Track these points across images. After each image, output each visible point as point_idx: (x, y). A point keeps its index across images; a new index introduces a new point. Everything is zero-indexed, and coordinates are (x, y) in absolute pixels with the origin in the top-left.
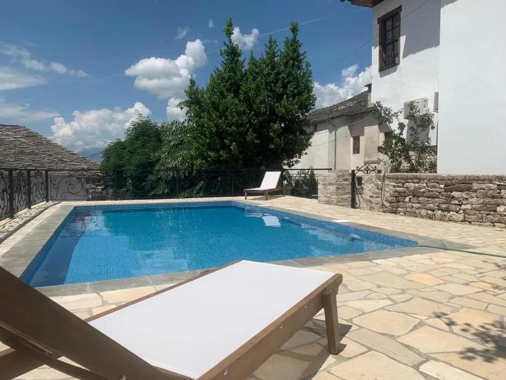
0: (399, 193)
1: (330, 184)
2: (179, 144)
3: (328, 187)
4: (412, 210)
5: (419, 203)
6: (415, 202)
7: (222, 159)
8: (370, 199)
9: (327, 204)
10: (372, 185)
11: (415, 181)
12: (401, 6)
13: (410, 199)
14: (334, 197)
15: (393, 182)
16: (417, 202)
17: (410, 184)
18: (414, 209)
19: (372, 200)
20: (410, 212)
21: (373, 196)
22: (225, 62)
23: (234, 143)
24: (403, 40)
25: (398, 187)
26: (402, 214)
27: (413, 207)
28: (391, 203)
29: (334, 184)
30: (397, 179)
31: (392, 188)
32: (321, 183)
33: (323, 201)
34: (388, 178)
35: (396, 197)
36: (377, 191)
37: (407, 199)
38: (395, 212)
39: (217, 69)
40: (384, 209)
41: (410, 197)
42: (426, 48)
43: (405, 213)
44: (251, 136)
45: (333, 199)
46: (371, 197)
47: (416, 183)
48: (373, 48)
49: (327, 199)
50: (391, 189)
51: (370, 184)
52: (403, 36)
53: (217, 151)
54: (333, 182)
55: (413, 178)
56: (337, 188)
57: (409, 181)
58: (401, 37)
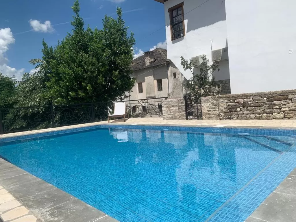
0: (232, 106)
1: (173, 106)
2: (32, 90)
3: (172, 108)
4: (243, 116)
5: (248, 111)
6: (245, 110)
7: (79, 96)
8: (208, 112)
9: (171, 119)
10: (209, 103)
11: (243, 97)
12: (183, 2)
13: (240, 109)
14: (177, 115)
15: (226, 100)
16: (246, 110)
17: (240, 100)
18: (245, 115)
19: (210, 112)
20: (242, 117)
21: (210, 110)
22: (75, 29)
23: (89, 85)
24: (186, 22)
25: (231, 102)
26: (235, 119)
27: (243, 114)
28: (225, 113)
29: (176, 106)
30: (229, 97)
31: (225, 103)
32: (165, 106)
33: (168, 118)
34: (222, 98)
35: (229, 109)
36: (213, 107)
37: (238, 109)
38: (230, 119)
39: (69, 34)
40: (220, 118)
41: (241, 108)
42: (202, 27)
43: (237, 118)
44: (101, 80)
45: (176, 116)
46: (209, 111)
47: (245, 99)
48: (166, 26)
49: (170, 116)
50: (224, 105)
51: (207, 103)
52: (186, 19)
53: (76, 91)
54: (176, 105)
55: (242, 96)
56: (179, 108)
57: (238, 98)
58: (185, 21)
